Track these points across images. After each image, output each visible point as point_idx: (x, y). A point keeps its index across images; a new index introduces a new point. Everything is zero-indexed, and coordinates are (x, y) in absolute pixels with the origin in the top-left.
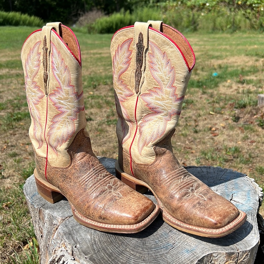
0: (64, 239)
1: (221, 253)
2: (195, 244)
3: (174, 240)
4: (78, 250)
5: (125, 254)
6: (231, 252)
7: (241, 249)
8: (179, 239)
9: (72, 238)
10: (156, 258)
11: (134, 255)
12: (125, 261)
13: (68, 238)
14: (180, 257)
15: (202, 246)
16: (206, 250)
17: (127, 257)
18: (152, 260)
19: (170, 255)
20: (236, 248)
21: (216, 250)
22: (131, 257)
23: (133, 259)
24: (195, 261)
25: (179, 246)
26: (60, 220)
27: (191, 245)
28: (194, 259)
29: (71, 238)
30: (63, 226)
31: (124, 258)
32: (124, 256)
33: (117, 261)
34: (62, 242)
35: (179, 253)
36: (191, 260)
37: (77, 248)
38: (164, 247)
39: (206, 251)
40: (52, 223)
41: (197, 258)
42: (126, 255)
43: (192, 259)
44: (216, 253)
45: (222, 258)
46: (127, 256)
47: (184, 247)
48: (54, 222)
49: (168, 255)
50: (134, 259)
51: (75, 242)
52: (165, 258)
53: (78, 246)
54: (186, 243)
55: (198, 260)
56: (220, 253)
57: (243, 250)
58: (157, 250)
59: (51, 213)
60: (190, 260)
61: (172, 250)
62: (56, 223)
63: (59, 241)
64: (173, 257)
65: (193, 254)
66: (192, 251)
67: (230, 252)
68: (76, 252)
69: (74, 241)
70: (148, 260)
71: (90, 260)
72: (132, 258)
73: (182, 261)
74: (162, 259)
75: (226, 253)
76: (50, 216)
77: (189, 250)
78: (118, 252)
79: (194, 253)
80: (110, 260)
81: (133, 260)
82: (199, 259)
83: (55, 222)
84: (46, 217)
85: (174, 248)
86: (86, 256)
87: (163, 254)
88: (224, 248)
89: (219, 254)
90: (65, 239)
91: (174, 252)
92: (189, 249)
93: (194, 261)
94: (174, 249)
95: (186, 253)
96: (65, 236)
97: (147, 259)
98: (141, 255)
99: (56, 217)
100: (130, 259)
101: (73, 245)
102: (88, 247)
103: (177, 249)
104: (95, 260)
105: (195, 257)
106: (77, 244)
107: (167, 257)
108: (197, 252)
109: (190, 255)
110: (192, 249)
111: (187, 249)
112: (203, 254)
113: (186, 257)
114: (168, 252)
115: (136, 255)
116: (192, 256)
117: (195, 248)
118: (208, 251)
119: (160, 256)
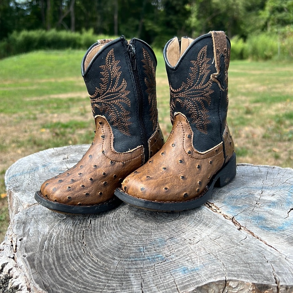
1: (244, 282)
2: (202, 262)
3: (170, 251)
4: (21, 244)
5: (82, 259)
6: (262, 284)
7: (285, 281)
8: (179, 250)
9: (24, 228)
10: (127, 272)
11: (95, 262)
12: (76, 268)
13: (18, 228)
14: (167, 277)
15: (213, 266)
16: (218, 273)
18: (119, 274)
19: (152, 272)
20: (275, 278)
21: (235, 277)
22: (88, 265)
24: (191, 287)
25: (175, 260)
26: (25, 206)
27: (196, 262)
28: (189, 285)
29: (22, 228)
30: (23, 213)
31: (78, 264)
32: (80, 262)
33: (64, 267)
35: (170, 271)
37: (21, 242)
38: (149, 259)
39: (218, 275)
40: (17, 210)
41: (197, 283)
43: (187, 284)
44: (235, 281)
46: (84, 262)
47: (182, 264)
48: (19, 208)
49: (148, 270)
50: (92, 267)
52: (143, 274)
53: (25, 239)
54: (189, 258)
55: (196, 286)
56: (242, 283)
57: (288, 284)
58: (136, 261)
59: (18, 197)
61: (160, 264)
64: (157, 274)
65: (193, 276)
66: (192, 271)
67: (260, 282)
69: (23, 232)
70: (113, 273)
71: (28, 260)
73: (168, 284)
74: (135, 275)
75: (254, 284)
76: (17, 201)
77: (188, 269)
78: (74, 255)
79: (195, 276)
80: (56, 263)
82: (200, 285)
85: (165, 262)
86: (25, 254)
87: (141, 268)
88: (251, 276)
91: (161, 267)
92: (189, 268)
94: (164, 264)
95: (181, 273)
96: (16, 226)
97: (113, 271)
98: (106, 264)
99: (22, 202)
100: (86, 268)
101: (20, 236)
102: (37, 242)
103: (169, 265)
104: (34, 260)
105: (194, 281)
106: (24, 237)
107: (146, 274)
108: (201, 273)
109: (186, 276)
110: (193, 269)
111: (186, 266)
112: (210, 279)
113: (178, 278)
114: (152, 266)
115: (99, 263)
116: (189, 279)
117: (199, 268)
118: (220, 276)
119: (135, 270)
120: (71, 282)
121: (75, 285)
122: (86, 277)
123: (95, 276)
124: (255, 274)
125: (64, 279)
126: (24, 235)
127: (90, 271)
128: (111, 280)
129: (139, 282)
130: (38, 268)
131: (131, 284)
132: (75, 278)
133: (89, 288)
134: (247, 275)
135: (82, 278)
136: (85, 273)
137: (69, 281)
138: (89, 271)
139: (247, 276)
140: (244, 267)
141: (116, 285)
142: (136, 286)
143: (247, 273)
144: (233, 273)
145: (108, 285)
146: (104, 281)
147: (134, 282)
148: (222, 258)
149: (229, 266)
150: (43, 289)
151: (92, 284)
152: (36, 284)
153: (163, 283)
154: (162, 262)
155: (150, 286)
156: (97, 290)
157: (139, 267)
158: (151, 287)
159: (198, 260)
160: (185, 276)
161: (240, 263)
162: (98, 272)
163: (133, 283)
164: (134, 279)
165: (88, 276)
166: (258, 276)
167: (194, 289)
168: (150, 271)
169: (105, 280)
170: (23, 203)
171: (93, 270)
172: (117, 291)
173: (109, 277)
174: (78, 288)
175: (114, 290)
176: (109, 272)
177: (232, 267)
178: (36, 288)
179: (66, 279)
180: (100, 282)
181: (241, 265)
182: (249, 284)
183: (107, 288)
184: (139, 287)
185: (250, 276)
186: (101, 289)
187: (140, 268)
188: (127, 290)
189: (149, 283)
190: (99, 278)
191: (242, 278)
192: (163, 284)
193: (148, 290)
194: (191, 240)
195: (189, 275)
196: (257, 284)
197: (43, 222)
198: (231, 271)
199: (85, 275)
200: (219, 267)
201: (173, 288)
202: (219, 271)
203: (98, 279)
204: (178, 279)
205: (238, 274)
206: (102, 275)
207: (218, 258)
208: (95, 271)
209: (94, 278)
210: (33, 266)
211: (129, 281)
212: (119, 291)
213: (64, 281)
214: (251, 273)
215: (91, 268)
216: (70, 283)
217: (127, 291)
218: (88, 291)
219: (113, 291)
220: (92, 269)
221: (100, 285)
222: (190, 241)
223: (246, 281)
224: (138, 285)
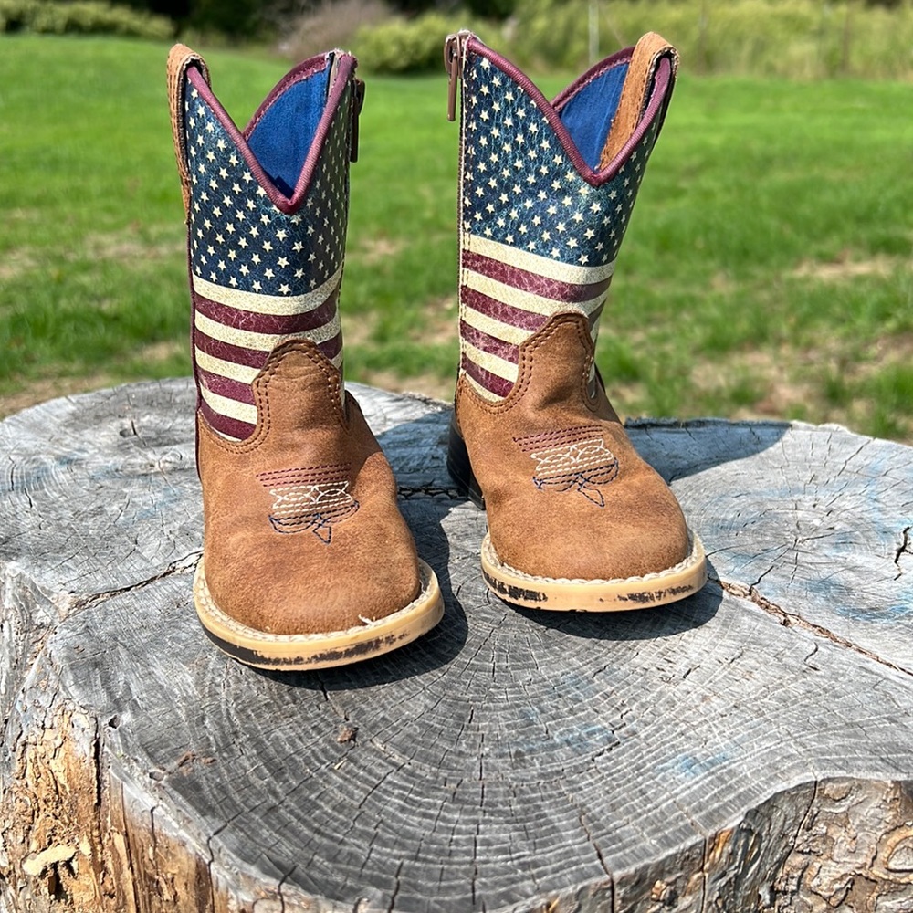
0: (64, 687)
1: (868, 781)
2: (727, 733)
3: (618, 710)
4: (124, 738)
5: (359, 766)
8: (644, 706)
9: (106, 680)
10: (522, 791)
11: (406, 771)
12: (354, 797)
13: (84, 684)
14: (650, 793)
15: (765, 744)
16: (789, 764)
17: (365, 781)
18: (500, 799)
19: (597, 781)
21: (841, 768)
22: (389, 783)
23: (397, 791)
24: (730, 814)
25: (647, 738)
26: (64, 607)
27: (710, 736)
28: (724, 807)
29: (99, 682)
30: (74, 630)
31: (351, 782)
32: (357, 776)
33: (312, 798)
34: (58, 701)
35: (647, 772)
36: (710, 808)
37: (120, 731)
38: (566, 741)
39: (789, 768)
40: (30, 621)
41: (744, 799)
42: (364, 768)
43: (716, 805)
44: (843, 779)
45: (869, 810)
46: (370, 772)
47: (673, 747)
48: (41, 613)
49: (583, 778)
50: (404, 788)
51: (117, 702)
52: (572, 791)
53: (126, 718)
54: (683, 727)
55: (744, 809)
56: (864, 784)
58: (530, 752)
59: (27, 575)
60: (700, 808)
61: (606, 755)
62: (47, 620)
63: (44, 700)
64: (613, 788)
65: (720, 779)
66: (712, 764)
68: (111, 747)
69: (111, 694)
70: (478, 799)
71: (176, 789)
72: (395, 786)
73: (662, 813)
74: (550, 796)
75: (897, 783)
76: (25, 588)
77: (696, 761)
78: (327, 754)
79: (726, 778)
80: (278, 789)
81: (400, 796)
82: (754, 806)
83: (42, 615)
84: (9, 594)
85: (622, 747)
86: (155, 769)
87: (558, 773)
88: (882, 760)
89: (860, 787)
90: (67, 684)
91: (616, 764)
92: (698, 756)
93: (723, 812)
94: (618, 755)
95: (682, 776)
96: (71, 676)
97: (475, 793)
98: (444, 773)
99: (50, 593)
100: (385, 791)
101: (104, 712)
102: (175, 725)
103: (636, 753)
104: (197, 787)
105: (732, 796)
106: (120, 711)
107: (580, 789)
108: (740, 770)
109: (701, 784)
110: (711, 758)
111: (687, 753)
112: (772, 783)
113: (682, 791)
114: (588, 763)
115: (418, 772)
116: (716, 790)
117: (729, 754)
118: (798, 771)
119: (543, 781)
120: (358, 842)
121: (379, 853)
122: (400, 820)
123: (431, 817)
124: (891, 753)
125: (332, 838)
126: (118, 705)
127: (405, 801)
128: (485, 822)
129: (572, 816)
130: (227, 811)
131: (554, 828)
132: (366, 828)
133: (430, 857)
134: (871, 760)
135: (391, 828)
136: (391, 809)
137: (352, 840)
138: (402, 803)
139: (872, 763)
140: (849, 736)
141: (508, 835)
142: (570, 832)
143: (867, 755)
144: (828, 757)
145: (484, 840)
146: (464, 827)
147: (560, 820)
148: (777, 716)
149: (809, 737)
150: (277, 879)
151: (433, 842)
152: (246, 865)
153: (645, 812)
154: (610, 749)
155: (611, 825)
156: (456, 859)
157: (549, 770)
158: (616, 828)
159: (714, 729)
160: (697, 782)
161: (833, 725)
162: (431, 800)
163: (556, 824)
164: (552, 810)
165: (404, 817)
166: (901, 759)
167: (742, 818)
168: (592, 780)
169: (466, 822)
170: (55, 596)
171: (411, 796)
172: (522, 853)
173: (474, 812)
174: (391, 860)
175: (511, 853)
176: (466, 797)
177: (820, 739)
178: (250, 877)
179: (341, 837)
180: (453, 831)
181: (841, 732)
182: (886, 785)
183: (484, 848)
184: (580, 835)
185: (880, 763)
186: (467, 853)
187: (552, 772)
188: (551, 848)
189: (604, 817)
190: (444, 819)
191: (859, 770)
192: (645, 816)
193: (609, 839)
194: (663, 670)
195: (710, 778)
196: (905, 781)
197: (159, 655)
198: (822, 754)
199: (393, 817)
200: (783, 745)
201: (681, 824)
202: (788, 757)
203: (442, 824)
204: (684, 795)
205: (843, 760)
206: (447, 810)
207: (768, 716)
208: (418, 798)
209: (428, 820)
210: (205, 809)
211: (542, 820)
212: (527, 852)
213: (335, 844)
214: (878, 751)
215: (401, 791)
216: (359, 847)
217: (551, 851)
218: (431, 866)
219: (508, 856)
220: (406, 793)
221: (457, 843)
222: (663, 673)
223: (876, 777)
224: (574, 826)
